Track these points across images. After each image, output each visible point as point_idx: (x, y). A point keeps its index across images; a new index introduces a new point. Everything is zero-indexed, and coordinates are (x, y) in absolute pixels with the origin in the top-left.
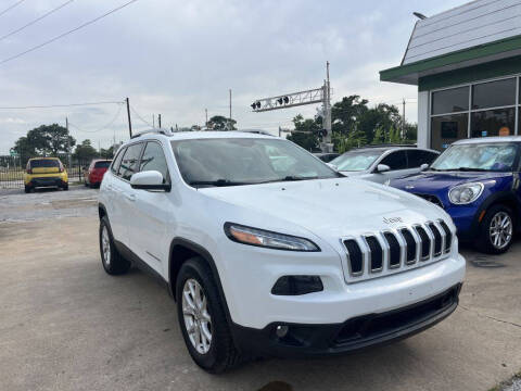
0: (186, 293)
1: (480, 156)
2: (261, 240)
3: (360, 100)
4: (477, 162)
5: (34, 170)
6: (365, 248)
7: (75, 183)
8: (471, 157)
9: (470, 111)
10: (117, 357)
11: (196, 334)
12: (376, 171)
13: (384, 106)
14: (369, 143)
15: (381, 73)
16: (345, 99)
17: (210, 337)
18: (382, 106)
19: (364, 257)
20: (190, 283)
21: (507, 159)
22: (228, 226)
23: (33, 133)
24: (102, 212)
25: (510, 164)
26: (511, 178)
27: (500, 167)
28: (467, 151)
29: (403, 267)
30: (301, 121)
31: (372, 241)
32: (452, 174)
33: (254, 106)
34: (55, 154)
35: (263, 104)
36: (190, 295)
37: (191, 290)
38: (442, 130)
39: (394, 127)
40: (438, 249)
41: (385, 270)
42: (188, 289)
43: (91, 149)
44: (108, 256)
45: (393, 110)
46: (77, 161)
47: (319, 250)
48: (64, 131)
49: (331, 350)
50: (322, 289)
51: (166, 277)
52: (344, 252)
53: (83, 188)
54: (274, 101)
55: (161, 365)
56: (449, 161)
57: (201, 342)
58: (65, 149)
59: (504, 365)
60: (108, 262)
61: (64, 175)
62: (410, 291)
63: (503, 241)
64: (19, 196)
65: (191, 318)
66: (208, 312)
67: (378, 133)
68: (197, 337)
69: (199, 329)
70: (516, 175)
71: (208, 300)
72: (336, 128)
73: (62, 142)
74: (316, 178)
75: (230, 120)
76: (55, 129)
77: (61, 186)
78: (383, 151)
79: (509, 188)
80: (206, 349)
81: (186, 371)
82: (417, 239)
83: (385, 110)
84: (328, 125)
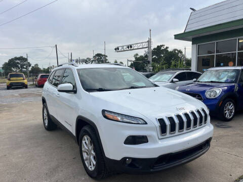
0: (83, 142)
1: (220, 76)
2: (119, 118)
3: (165, 47)
4: (218, 78)
5: (11, 79)
6: (168, 123)
7: (31, 85)
8: (216, 76)
9: (215, 54)
10: (51, 172)
11: (88, 161)
12: (172, 82)
13: (176, 50)
14: (169, 68)
15: (175, 35)
16: (158, 46)
17: (95, 163)
18: (175, 50)
19: (167, 127)
20: (85, 137)
21: (232, 77)
22: (104, 111)
23: (11, 61)
24: (44, 101)
25: (234, 80)
26: (234, 86)
27: (229, 81)
28: (214, 73)
29: (185, 131)
30: (138, 56)
31: (171, 119)
32: (208, 84)
33: (116, 49)
34: (21, 71)
35: (120, 48)
36: (86, 143)
37: (86, 140)
38: (203, 63)
39: (181, 60)
40: (201, 122)
41: (177, 132)
42: (85, 140)
43: (38, 68)
44: (46, 121)
45: (180, 52)
46: (32, 74)
47: (146, 123)
48: (26, 60)
49: (152, 170)
50: (148, 142)
51: (74, 133)
52: (158, 124)
53: (34, 87)
54: (125, 47)
55: (71, 175)
56: (206, 78)
57: (91, 165)
58: (26, 68)
59: (231, 175)
60: (47, 125)
61: (25, 81)
62: (188, 142)
63: (230, 115)
64: (4, 91)
65: (86, 154)
66: (94, 151)
67: (173, 63)
68: (89, 163)
69: (90, 159)
70: (236, 85)
71: (94, 146)
72: (154, 60)
73: (25, 65)
74: (145, 87)
75: (104, 55)
76: (21, 59)
77: (24, 86)
78: (176, 72)
79: (233, 90)
80: (93, 168)
81: (83, 179)
82: (192, 118)
83: (177, 51)
84: (150, 59)
